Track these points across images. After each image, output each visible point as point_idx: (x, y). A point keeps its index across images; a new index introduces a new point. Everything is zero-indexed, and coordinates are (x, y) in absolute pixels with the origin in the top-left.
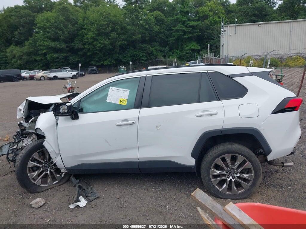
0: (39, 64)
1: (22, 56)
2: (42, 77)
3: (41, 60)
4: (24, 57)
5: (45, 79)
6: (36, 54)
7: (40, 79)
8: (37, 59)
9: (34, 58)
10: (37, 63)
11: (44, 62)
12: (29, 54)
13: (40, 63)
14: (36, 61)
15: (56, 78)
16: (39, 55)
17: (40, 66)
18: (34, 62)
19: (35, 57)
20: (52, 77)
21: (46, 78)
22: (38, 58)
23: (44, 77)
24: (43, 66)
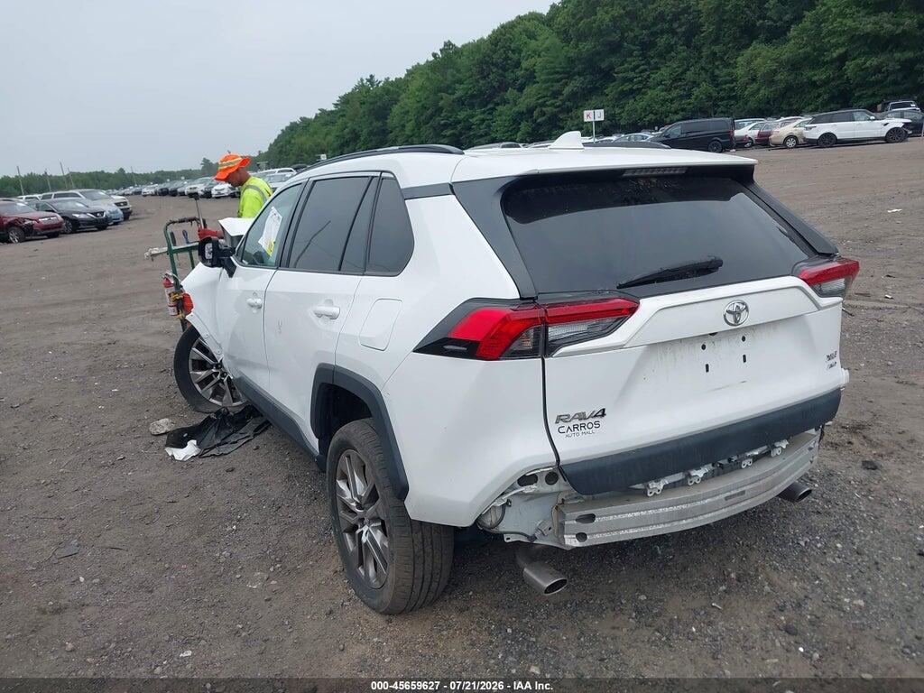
0: (819, 96)
1: (775, 72)
2: (790, 137)
3: (826, 82)
4: (778, 77)
5: (797, 146)
6: (817, 64)
7: (783, 146)
8: (815, 78)
9: (808, 78)
10: (814, 93)
11: (837, 86)
12: (795, 66)
13: (821, 90)
14: (814, 84)
15: (828, 141)
16: (825, 63)
17: (820, 100)
18: (807, 90)
19: (810, 74)
20: (817, 138)
21: (801, 141)
22: (819, 76)
23: (795, 137)
24: (832, 99)
